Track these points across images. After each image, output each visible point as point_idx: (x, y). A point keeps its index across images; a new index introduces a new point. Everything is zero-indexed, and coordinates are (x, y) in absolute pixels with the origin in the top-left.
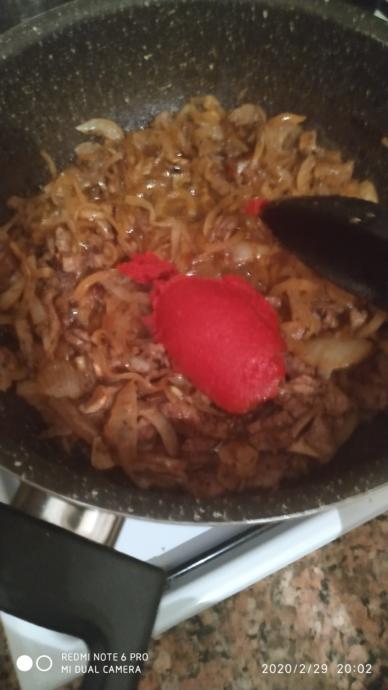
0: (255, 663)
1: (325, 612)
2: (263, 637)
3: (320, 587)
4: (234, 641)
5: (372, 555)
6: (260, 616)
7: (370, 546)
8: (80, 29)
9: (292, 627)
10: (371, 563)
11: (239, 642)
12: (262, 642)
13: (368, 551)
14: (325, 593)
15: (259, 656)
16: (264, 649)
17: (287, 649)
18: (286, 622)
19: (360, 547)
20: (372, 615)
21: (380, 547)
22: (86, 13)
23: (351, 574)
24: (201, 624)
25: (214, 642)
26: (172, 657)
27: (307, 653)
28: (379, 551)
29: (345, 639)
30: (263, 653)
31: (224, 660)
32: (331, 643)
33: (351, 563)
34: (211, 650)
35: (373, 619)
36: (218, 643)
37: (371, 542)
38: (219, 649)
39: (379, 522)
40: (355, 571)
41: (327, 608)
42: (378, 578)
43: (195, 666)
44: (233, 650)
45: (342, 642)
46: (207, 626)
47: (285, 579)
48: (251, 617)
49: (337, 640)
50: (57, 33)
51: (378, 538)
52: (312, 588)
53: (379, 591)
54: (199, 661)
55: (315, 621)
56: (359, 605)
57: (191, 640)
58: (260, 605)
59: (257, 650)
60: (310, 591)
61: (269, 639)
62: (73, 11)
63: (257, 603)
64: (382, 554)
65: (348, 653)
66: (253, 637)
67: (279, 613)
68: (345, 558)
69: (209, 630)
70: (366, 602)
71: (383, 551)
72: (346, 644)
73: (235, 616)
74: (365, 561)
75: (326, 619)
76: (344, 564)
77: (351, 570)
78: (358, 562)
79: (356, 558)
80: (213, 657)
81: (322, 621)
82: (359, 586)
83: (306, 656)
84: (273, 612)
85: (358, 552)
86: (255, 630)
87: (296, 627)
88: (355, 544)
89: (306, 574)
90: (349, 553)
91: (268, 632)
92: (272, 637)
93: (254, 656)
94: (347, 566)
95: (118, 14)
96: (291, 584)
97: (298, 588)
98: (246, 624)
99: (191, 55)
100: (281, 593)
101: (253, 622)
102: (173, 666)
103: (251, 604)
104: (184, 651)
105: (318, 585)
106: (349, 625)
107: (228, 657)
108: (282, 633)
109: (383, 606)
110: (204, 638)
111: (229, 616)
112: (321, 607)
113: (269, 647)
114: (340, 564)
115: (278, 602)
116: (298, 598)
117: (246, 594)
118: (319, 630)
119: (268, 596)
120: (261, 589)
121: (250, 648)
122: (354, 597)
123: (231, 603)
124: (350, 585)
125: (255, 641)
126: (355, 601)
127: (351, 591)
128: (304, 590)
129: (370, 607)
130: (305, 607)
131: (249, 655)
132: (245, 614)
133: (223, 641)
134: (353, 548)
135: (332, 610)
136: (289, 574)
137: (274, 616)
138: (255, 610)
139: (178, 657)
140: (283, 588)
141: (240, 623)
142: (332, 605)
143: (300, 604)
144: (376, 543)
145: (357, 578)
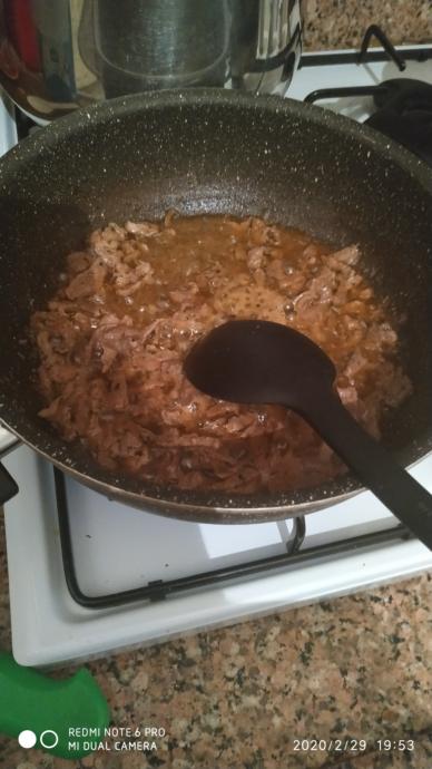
0: (227, 703)
1: (303, 673)
2: (240, 681)
3: (303, 650)
4: (211, 679)
5: (360, 631)
6: (241, 661)
7: (360, 623)
9: (269, 679)
10: (357, 638)
11: (216, 680)
12: (237, 686)
13: (356, 627)
14: (307, 655)
15: (232, 698)
16: (237, 693)
17: (259, 698)
18: (264, 673)
19: (350, 621)
20: (347, 687)
21: (368, 625)
23: (335, 644)
24: (184, 655)
25: (193, 674)
26: (149, 681)
27: (278, 706)
28: (367, 629)
29: (317, 702)
30: (237, 697)
31: (197, 693)
32: (303, 703)
33: (337, 634)
34: (188, 681)
35: (348, 691)
36: (195, 677)
37: (360, 619)
38: (196, 682)
39: (372, 603)
40: (340, 641)
41: (305, 670)
42: (361, 654)
43: (170, 692)
44: (208, 686)
45: (314, 704)
46: (189, 659)
47: (271, 634)
48: (232, 660)
49: (309, 701)
51: (367, 616)
52: (296, 648)
53: (359, 666)
54: (175, 688)
55: (292, 678)
56: (337, 674)
57: (171, 668)
58: (243, 652)
59: (232, 693)
60: (294, 651)
61: (244, 685)
63: (241, 650)
64: (368, 632)
65: (317, 716)
66: (230, 679)
67: (259, 663)
68: (333, 628)
69: (191, 663)
70: (344, 673)
71: (371, 631)
72: (317, 708)
73: (217, 656)
74: (352, 635)
75: (303, 679)
76: (331, 632)
77: (336, 640)
78: (344, 634)
79: (343, 630)
80: (188, 689)
81: (299, 681)
82: (340, 656)
83: (276, 709)
84: (254, 662)
85: (345, 625)
86: (233, 673)
87: (272, 680)
89: (293, 633)
90: (337, 624)
91: (245, 678)
92: (248, 683)
93: (226, 697)
94: (332, 636)
95: (252, 110)
96: (276, 639)
97: (282, 645)
98: (226, 663)
99: (303, 164)
101: (233, 665)
102: (149, 688)
103: (235, 648)
104: (162, 676)
105: (302, 646)
106: (324, 690)
107: (202, 692)
108: (258, 682)
109: (360, 681)
110: (184, 669)
111: (211, 654)
112: (301, 667)
113: (243, 692)
114: (327, 632)
115: (261, 653)
116: (280, 653)
117: (232, 637)
118: (294, 687)
119: (252, 645)
120: (248, 638)
121: (225, 688)
122: (334, 665)
123: (216, 643)
124: (333, 653)
125: (230, 684)
126: (334, 670)
127: (332, 659)
128: (287, 647)
129: (348, 678)
130: (285, 664)
131: (222, 695)
132: (227, 656)
133: (201, 675)
134: (342, 620)
135: (310, 672)
136: (276, 630)
137: (254, 665)
138: (237, 654)
139: (155, 680)
140: (269, 641)
141: (220, 663)
142: (311, 668)
143: (280, 660)
144: (365, 621)
145: (340, 649)
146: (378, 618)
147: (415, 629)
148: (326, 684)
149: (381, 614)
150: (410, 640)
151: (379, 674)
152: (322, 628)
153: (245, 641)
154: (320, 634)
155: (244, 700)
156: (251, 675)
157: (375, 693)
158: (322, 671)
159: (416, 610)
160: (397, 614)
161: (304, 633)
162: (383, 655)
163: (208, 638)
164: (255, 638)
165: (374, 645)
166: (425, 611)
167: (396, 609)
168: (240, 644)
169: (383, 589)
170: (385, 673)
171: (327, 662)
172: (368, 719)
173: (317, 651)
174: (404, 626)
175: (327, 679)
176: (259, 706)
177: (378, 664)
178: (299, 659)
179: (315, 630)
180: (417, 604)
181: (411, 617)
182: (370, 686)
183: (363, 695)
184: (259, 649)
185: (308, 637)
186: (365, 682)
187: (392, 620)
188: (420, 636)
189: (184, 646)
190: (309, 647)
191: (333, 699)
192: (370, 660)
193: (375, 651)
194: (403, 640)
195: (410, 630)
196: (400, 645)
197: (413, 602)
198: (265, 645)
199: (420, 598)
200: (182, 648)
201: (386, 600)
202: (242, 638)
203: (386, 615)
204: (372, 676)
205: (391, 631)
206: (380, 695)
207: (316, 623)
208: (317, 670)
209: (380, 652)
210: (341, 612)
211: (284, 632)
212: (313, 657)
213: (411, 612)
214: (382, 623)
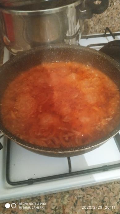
1: (74, 209)
2: (55, 210)
3: (75, 202)
4: (47, 209)
5: (92, 198)
6: (56, 204)
7: (92, 195)
10: (91, 200)
12: (54, 212)
13: (91, 197)
14: (76, 204)
23: (84, 201)
24: (40, 201)
28: (94, 197)
31: (43, 213)
33: (85, 198)
37: (93, 194)
38: (43, 209)
39: (97, 190)
40: (86, 200)
41: (75, 208)
42: (92, 205)
43: (35, 212)
47: (66, 197)
50: (55, 48)
51: (95, 194)
54: (37, 211)
55: (70, 211)
56: (84, 211)
58: (57, 202)
60: (72, 202)
63: (57, 201)
64: (95, 199)
66: (52, 210)
68: (84, 196)
71: (96, 198)
73: (50, 202)
74: (90, 199)
77: (85, 200)
78: (87, 198)
79: (87, 197)
80: (40, 211)
81: (73, 212)
85: (88, 196)
86: (53, 208)
87: (65, 211)
88: (88, 193)
89: (72, 197)
90: (86, 195)
91: (57, 209)
92: (58, 211)
94: (84, 199)
96: (67, 198)
97: (69, 200)
98: (52, 204)
101: (54, 205)
103: (55, 200)
105: (74, 201)
107: (44, 213)
108: (60, 211)
111: (48, 202)
112: (73, 207)
114: (82, 197)
115: (62, 202)
116: (68, 203)
117: (54, 197)
118: (71, 213)
119: (60, 200)
120: (59, 197)
121: (51, 212)
123: (50, 198)
124: (83, 204)
125: (53, 211)
128: (70, 201)
129: (87, 212)
132: (52, 202)
134: (87, 194)
135: (76, 209)
136: (67, 196)
137: (60, 206)
138: (55, 202)
141: (50, 205)
142: (77, 208)
143: (68, 205)
144: (94, 195)
145: (86, 203)
146: (98, 194)
147: (109, 198)
149: (99, 193)
150: (107, 202)
152: (81, 196)
154: (80, 198)
156: (59, 209)
158: (80, 209)
159: (110, 193)
160: (104, 194)
161: (75, 197)
163: (48, 197)
164: (61, 198)
165: (96, 203)
166: (113, 193)
167: (104, 192)
168: (57, 199)
169: (100, 186)
173: (79, 203)
174: (106, 197)
175: (81, 212)
178: (73, 205)
179: (79, 197)
180: (110, 191)
181: (108, 195)
184: (62, 201)
185: (77, 198)
187: (102, 195)
188: (111, 201)
189: (41, 198)
190: (77, 201)
194: (105, 202)
195: (107, 199)
196: (104, 203)
197: (109, 190)
198: (64, 200)
199: (111, 189)
200: (40, 199)
201: (101, 189)
202: (57, 197)
203: (101, 194)
204: (95, 212)
205: (102, 199)
207: (79, 195)
208: (78, 209)
209: (98, 205)
210: (87, 192)
211: (70, 197)
212: (77, 205)
213: (108, 193)
214: (99, 196)
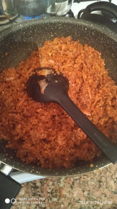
0: (47, 200)
1: (71, 191)
2: (52, 193)
3: (72, 184)
4: (43, 193)
5: (89, 179)
6: (52, 187)
7: (89, 176)
8: (33, 26)
10: (88, 181)
11: (45, 193)
12: (51, 195)
13: (88, 178)
14: (72, 186)
15: (49, 198)
16: (51, 197)
17: (57, 199)
18: (59, 191)
19: (86, 175)
20: (84, 196)
22: (36, 22)
23: (81, 183)
24: (35, 185)
25: (38, 191)
27: (63, 201)
28: (91, 178)
29: (75, 200)
30: (51, 198)
31: (39, 197)
32: (70, 200)
33: (82, 179)
34: (36, 193)
36: (39, 192)
38: (39, 193)
40: (83, 182)
41: (72, 190)
42: (89, 186)
44: (42, 195)
45: (74, 201)
46: (37, 186)
48: (50, 187)
49: (72, 200)
51: (92, 174)
52: (69, 184)
53: (88, 189)
54: (32, 195)
55: (67, 193)
56: (81, 192)
57: (32, 189)
58: (53, 184)
59: (49, 197)
61: (53, 194)
62: (32, 21)
64: (92, 179)
65: (74, 205)
66: (49, 193)
68: (81, 178)
69: (37, 187)
70: (83, 191)
71: (93, 179)
72: (75, 202)
73: (45, 185)
74: (87, 180)
76: (80, 179)
78: (84, 180)
79: (84, 178)
80: (36, 195)
81: (70, 194)
83: (62, 202)
86: (50, 191)
87: (62, 193)
89: (69, 179)
90: (82, 176)
91: (53, 192)
92: (54, 194)
93: (47, 198)
94: (81, 180)
96: (63, 181)
97: (65, 183)
98: (48, 188)
100: (60, 182)
101: (50, 188)
102: (25, 195)
104: (29, 191)
105: (71, 183)
106: (77, 196)
108: (57, 194)
109: (88, 194)
110: (35, 189)
111: (44, 185)
112: (70, 189)
113: (52, 197)
114: (79, 179)
116: (64, 185)
117: (50, 180)
118: (68, 196)
119: (56, 182)
120: (55, 180)
121: (47, 195)
122: (81, 189)
123: (45, 181)
124: (80, 186)
125: (49, 194)
126: (80, 190)
127: (80, 187)
128: (67, 183)
129: (84, 193)
130: (66, 188)
131: (46, 197)
132: (48, 186)
133: (40, 192)
135: (73, 191)
136: (63, 178)
137: (56, 188)
138: (51, 185)
139: (26, 192)
140: (61, 181)
141: (46, 188)
142: (74, 190)
143: (64, 187)
144: (91, 176)
145: (83, 184)
146: (95, 175)
147: (106, 178)
148: (78, 195)
149: (96, 174)
150: (105, 182)
151: (94, 192)
153: (54, 181)
154: (77, 179)
155: (52, 199)
156: (55, 191)
157: (92, 198)
158: (77, 191)
159: (107, 172)
160: (101, 174)
161: (72, 179)
162: (96, 186)
163: (43, 180)
164: (57, 180)
165: (93, 183)
166: (109, 173)
167: (101, 172)
168: (52, 182)
170: (96, 192)
171: (78, 188)
172: (90, 206)
173: (75, 185)
174: (103, 177)
175: (78, 193)
176: (57, 201)
177: (94, 189)
178: (70, 187)
180: (107, 170)
181: (105, 175)
182: (91, 196)
183: (89, 198)
184: (58, 184)
185: (73, 180)
186: (90, 194)
187: (99, 176)
188: (108, 180)
189: (36, 182)
190: (73, 183)
191: (80, 199)
192: (92, 188)
193: (94, 185)
194: (102, 182)
195: (104, 179)
196: (101, 183)
197: (106, 170)
199: (108, 169)
200: (35, 183)
202: (53, 180)
203: (97, 174)
204: (92, 193)
205: (99, 179)
206: (94, 199)
208: (75, 191)
209: (95, 185)
211: (66, 179)
212: (74, 186)
213: (105, 173)
214: (96, 176)
